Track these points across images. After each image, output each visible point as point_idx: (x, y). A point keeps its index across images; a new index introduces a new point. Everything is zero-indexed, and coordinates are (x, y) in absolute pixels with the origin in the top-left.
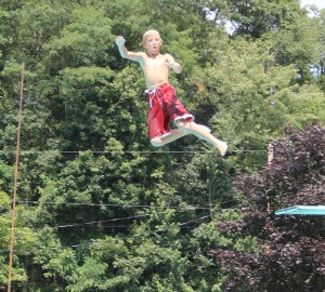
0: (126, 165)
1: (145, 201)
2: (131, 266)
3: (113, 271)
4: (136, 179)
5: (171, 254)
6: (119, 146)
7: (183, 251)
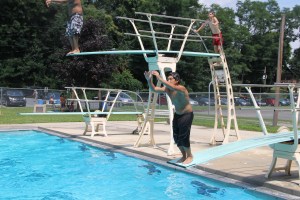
0: (21, 31)
1: (30, 45)
2: (24, 69)
3: (16, 71)
4: (26, 37)
5: (40, 65)
6: (19, 24)
7: (45, 64)
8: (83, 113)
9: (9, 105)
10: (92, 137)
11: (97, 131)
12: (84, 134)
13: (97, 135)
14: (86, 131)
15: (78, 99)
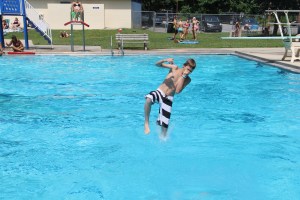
8: (283, 37)
9: (207, 31)
10: (292, 63)
11: (297, 56)
12: (283, 60)
13: (298, 60)
14: (285, 56)
15: (279, 23)
